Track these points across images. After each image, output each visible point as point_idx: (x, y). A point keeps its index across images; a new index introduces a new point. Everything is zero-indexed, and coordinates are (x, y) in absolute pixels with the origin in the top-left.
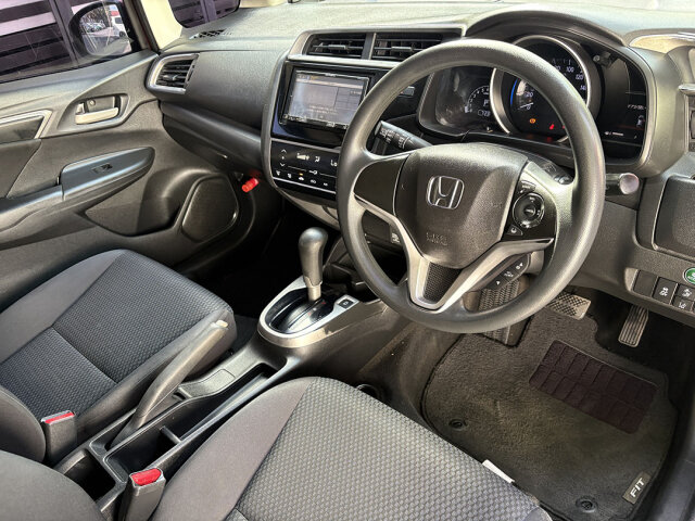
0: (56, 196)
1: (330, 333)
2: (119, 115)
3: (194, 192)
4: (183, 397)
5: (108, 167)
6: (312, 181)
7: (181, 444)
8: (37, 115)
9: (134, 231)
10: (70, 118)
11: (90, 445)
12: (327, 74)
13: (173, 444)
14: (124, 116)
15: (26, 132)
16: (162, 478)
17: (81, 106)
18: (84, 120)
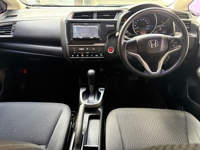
6: (87, 56)
12: (84, 24)
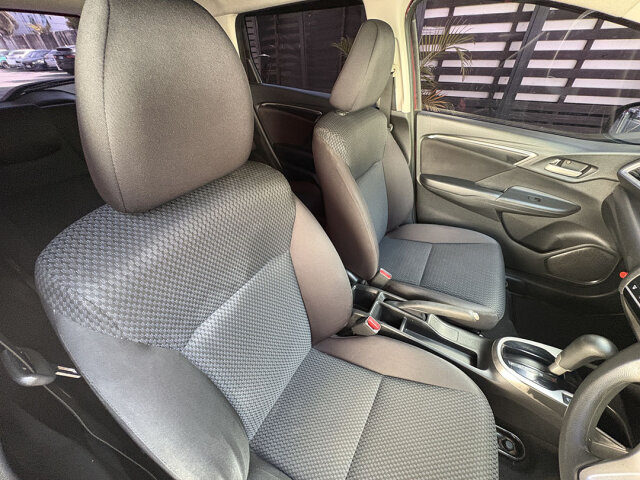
0: (494, 197)
1: (531, 396)
2: (578, 177)
3: (581, 248)
4: (426, 320)
5: (538, 200)
7: (401, 332)
8: (526, 153)
9: (518, 239)
10: (543, 164)
11: (382, 293)
13: (398, 328)
14: (581, 180)
15: (511, 159)
16: (376, 331)
17: (558, 161)
18: (552, 169)
